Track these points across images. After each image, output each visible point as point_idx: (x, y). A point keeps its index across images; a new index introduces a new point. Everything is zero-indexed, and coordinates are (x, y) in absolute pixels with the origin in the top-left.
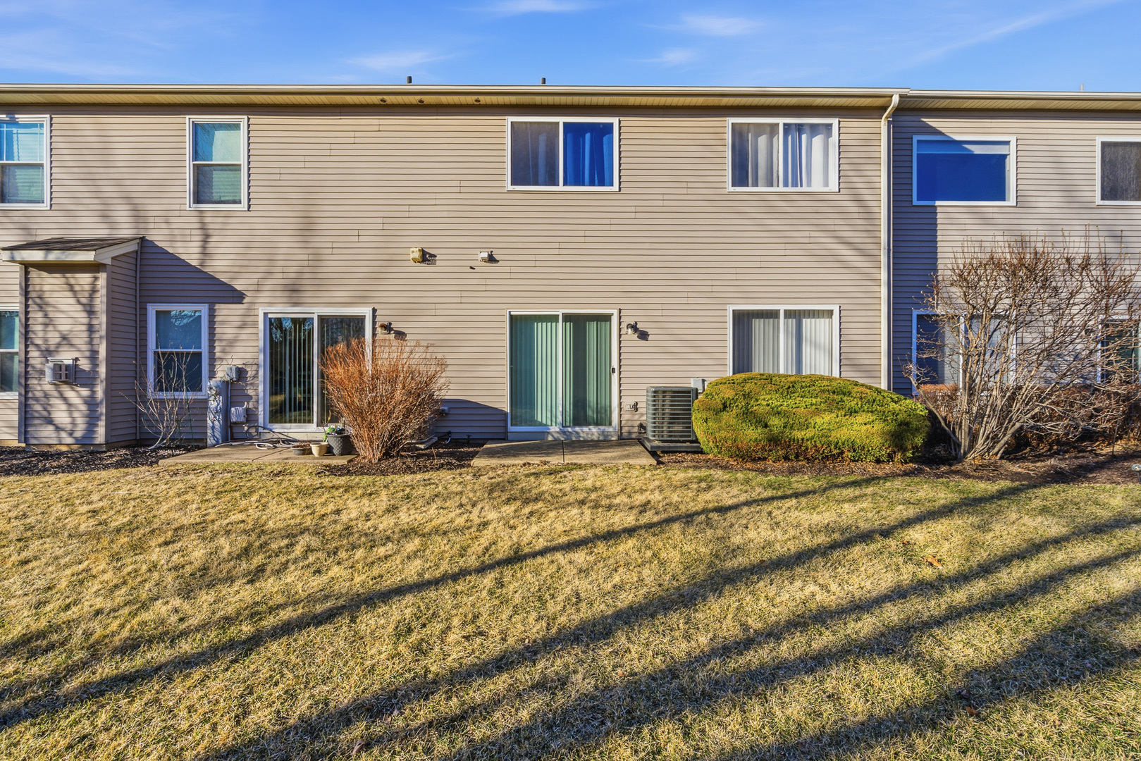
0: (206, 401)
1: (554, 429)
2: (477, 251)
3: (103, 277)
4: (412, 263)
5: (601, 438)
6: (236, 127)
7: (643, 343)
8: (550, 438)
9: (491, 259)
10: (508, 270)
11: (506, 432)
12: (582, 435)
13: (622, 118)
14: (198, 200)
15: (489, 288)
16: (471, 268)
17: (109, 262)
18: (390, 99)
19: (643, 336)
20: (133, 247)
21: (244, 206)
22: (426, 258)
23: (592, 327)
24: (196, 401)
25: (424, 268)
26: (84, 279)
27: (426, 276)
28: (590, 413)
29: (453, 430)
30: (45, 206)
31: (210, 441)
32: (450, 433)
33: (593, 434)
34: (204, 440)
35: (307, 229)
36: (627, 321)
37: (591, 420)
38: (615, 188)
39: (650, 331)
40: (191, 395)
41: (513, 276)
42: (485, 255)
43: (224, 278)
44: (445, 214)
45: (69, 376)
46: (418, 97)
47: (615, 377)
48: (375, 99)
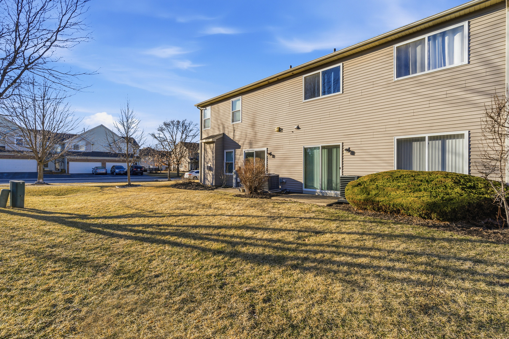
0: (233, 176)
1: (318, 191)
2: (294, 126)
3: (214, 144)
4: (277, 132)
5: (335, 196)
6: (239, 100)
7: (353, 156)
8: (317, 194)
9: (298, 128)
10: (303, 131)
11: (302, 191)
12: (328, 194)
13: (343, 62)
14: (233, 121)
15: (298, 138)
16: (292, 132)
17: (216, 141)
18: (270, 81)
19: (353, 153)
20: (222, 136)
21: (240, 122)
22: (280, 130)
23: (334, 151)
24: (230, 176)
25: (280, 133)
26: (212, 145)
27: (280, 136)
28: (334, 185)
29: (287, 188)
30: (210, 128)
31: (233, 186)
32: (286, 189)
33: (332, 194)
34: (232, 186)
35: (253, 125)
36: (345, 147)
37: (334, 188)
38: (341, 92)
39: (355, 151)
40: (230, 174)
41: (305, 133)
42: (296, 127)
43: (237, 142)
44: (285, 115)
45: (210, 169)
46: (276, 78)
47: (341, 170)
48: (266, 82)
